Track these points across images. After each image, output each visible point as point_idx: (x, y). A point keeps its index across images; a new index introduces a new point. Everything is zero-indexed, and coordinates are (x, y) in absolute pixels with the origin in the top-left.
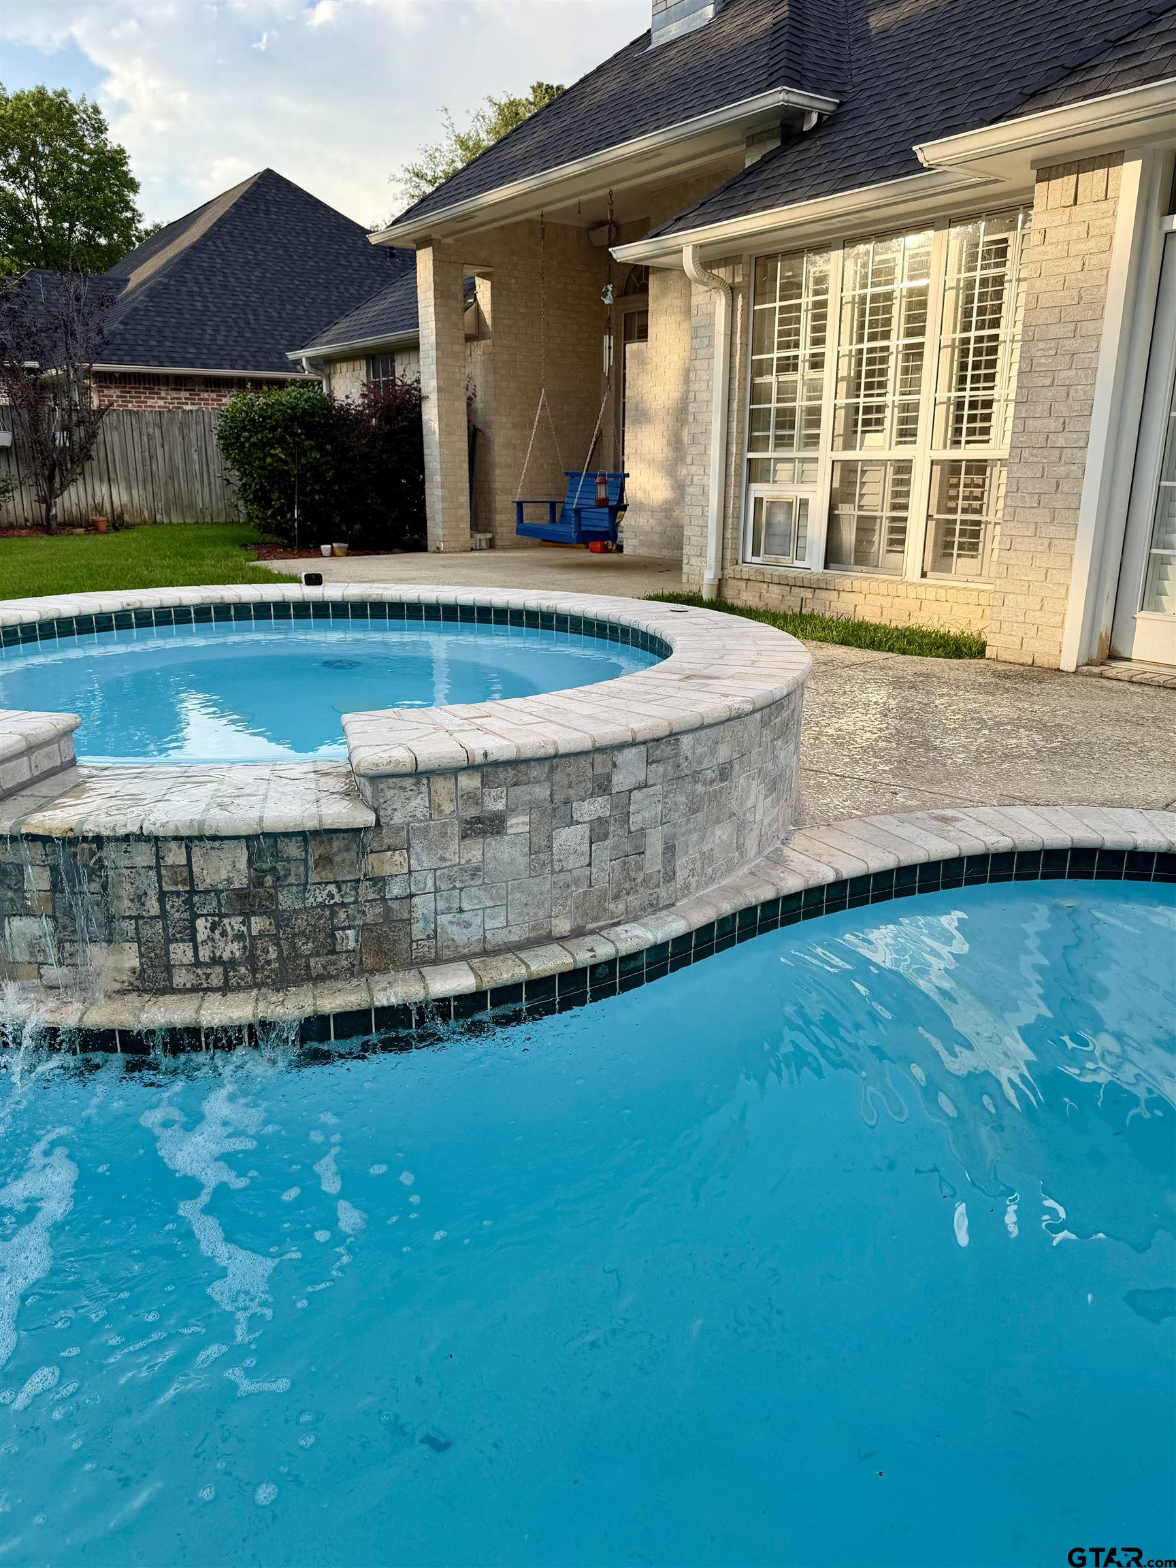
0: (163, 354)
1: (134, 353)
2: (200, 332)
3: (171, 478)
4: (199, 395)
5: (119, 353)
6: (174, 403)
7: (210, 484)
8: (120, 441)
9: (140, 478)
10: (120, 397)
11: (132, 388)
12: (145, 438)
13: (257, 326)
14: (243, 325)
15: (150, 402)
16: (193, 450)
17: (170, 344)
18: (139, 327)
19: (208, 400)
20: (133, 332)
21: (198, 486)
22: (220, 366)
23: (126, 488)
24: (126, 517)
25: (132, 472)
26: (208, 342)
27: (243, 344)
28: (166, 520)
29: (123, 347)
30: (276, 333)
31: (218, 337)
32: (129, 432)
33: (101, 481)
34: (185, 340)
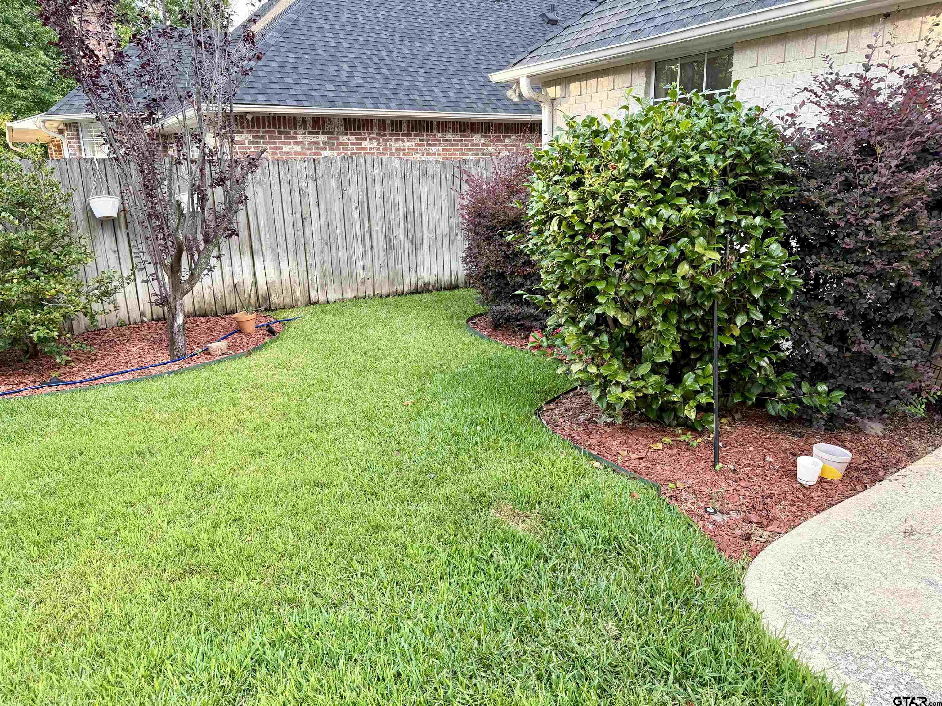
0: (299, 92)
1: (269, 91)
2: (336, 68)
3: (328, 244)
4: (338, 139)
5: (252, 91)
6: (311, 149)
7: (372, 248)
8: (265, 200)
9: (291, 247)
10: (253, 143)
11: (266, 132)
12: (297, 194)
13: (391, 63)
14: (377, 61)
15: (286, 148)
16: (353, 208)
17: (307, 81)
18: (272, 64)
19: (346, 143)
20: (265, 69)
21: (359, 252)
22: (362, 105)
23: (273, 260)
24: (275, 299)
25: (281, 239)
26: (345, 79)
27: (382, 81)
28: (322, 298)
29: (256, 85)
30: (411, 69)
31: (356, 74)
32: (276, 188)
33: (241, 253)
34: (320, 77)
